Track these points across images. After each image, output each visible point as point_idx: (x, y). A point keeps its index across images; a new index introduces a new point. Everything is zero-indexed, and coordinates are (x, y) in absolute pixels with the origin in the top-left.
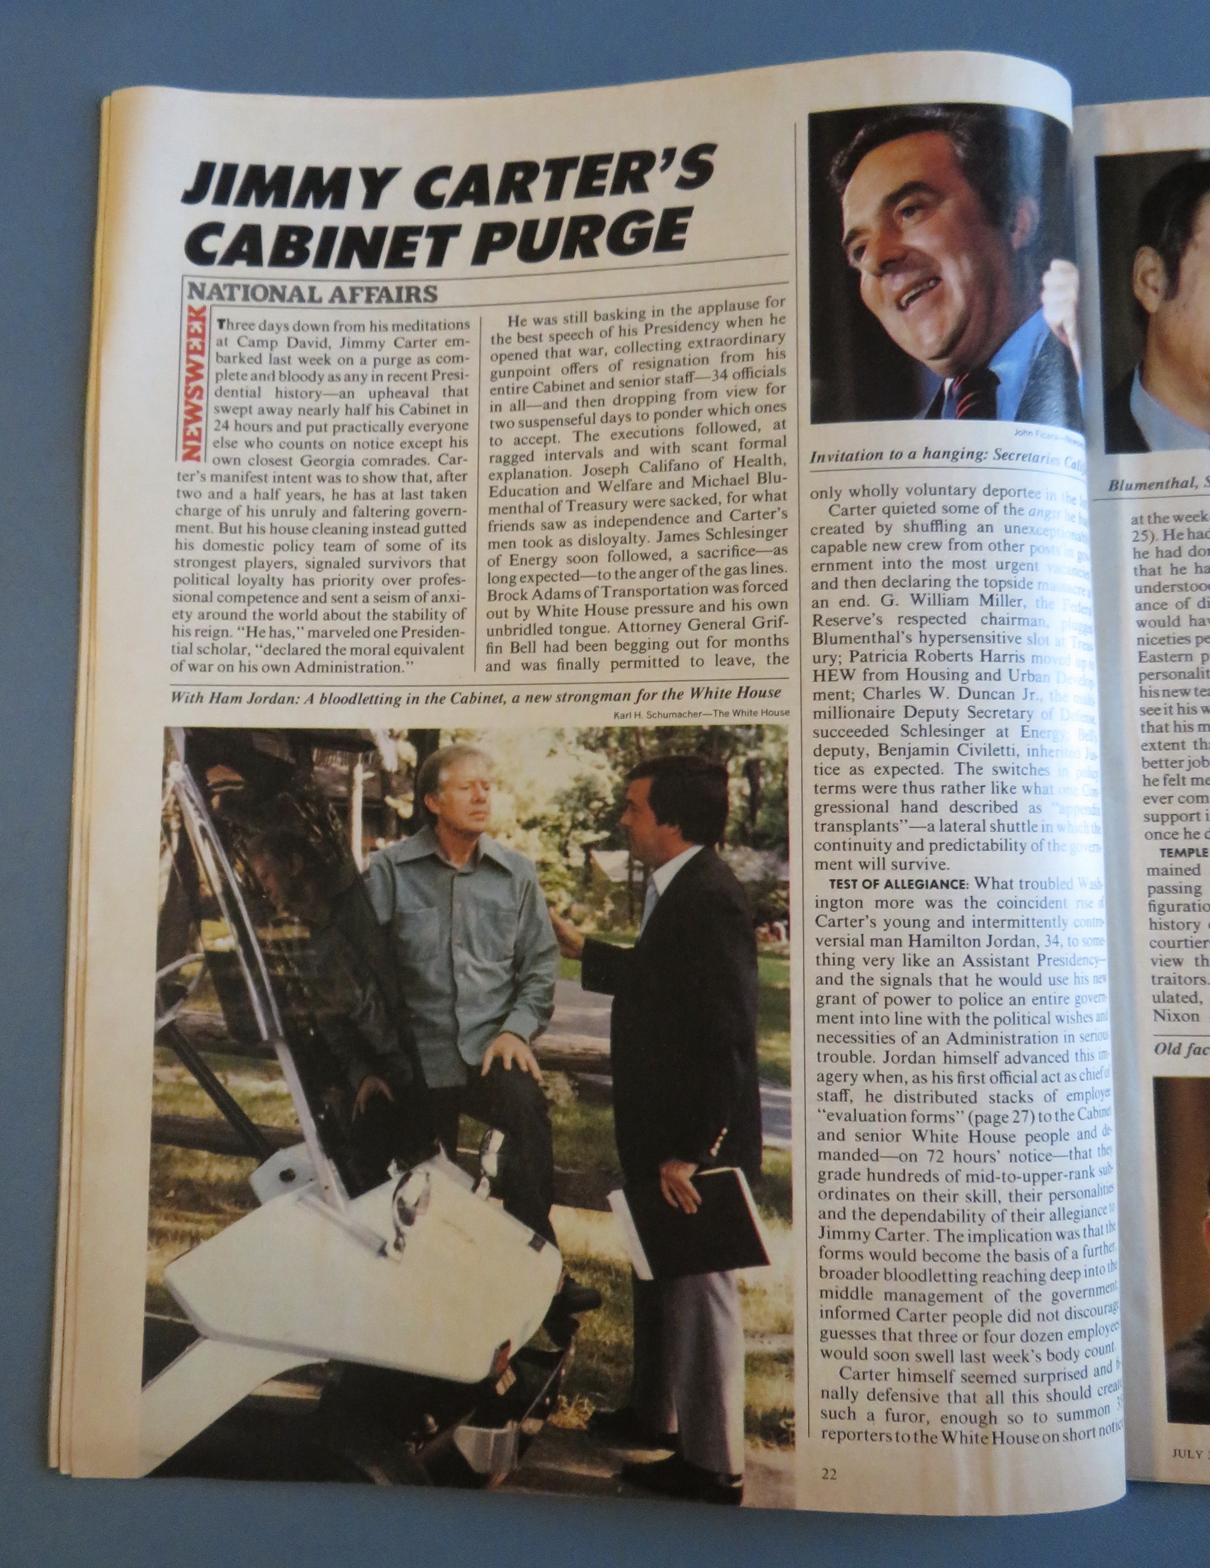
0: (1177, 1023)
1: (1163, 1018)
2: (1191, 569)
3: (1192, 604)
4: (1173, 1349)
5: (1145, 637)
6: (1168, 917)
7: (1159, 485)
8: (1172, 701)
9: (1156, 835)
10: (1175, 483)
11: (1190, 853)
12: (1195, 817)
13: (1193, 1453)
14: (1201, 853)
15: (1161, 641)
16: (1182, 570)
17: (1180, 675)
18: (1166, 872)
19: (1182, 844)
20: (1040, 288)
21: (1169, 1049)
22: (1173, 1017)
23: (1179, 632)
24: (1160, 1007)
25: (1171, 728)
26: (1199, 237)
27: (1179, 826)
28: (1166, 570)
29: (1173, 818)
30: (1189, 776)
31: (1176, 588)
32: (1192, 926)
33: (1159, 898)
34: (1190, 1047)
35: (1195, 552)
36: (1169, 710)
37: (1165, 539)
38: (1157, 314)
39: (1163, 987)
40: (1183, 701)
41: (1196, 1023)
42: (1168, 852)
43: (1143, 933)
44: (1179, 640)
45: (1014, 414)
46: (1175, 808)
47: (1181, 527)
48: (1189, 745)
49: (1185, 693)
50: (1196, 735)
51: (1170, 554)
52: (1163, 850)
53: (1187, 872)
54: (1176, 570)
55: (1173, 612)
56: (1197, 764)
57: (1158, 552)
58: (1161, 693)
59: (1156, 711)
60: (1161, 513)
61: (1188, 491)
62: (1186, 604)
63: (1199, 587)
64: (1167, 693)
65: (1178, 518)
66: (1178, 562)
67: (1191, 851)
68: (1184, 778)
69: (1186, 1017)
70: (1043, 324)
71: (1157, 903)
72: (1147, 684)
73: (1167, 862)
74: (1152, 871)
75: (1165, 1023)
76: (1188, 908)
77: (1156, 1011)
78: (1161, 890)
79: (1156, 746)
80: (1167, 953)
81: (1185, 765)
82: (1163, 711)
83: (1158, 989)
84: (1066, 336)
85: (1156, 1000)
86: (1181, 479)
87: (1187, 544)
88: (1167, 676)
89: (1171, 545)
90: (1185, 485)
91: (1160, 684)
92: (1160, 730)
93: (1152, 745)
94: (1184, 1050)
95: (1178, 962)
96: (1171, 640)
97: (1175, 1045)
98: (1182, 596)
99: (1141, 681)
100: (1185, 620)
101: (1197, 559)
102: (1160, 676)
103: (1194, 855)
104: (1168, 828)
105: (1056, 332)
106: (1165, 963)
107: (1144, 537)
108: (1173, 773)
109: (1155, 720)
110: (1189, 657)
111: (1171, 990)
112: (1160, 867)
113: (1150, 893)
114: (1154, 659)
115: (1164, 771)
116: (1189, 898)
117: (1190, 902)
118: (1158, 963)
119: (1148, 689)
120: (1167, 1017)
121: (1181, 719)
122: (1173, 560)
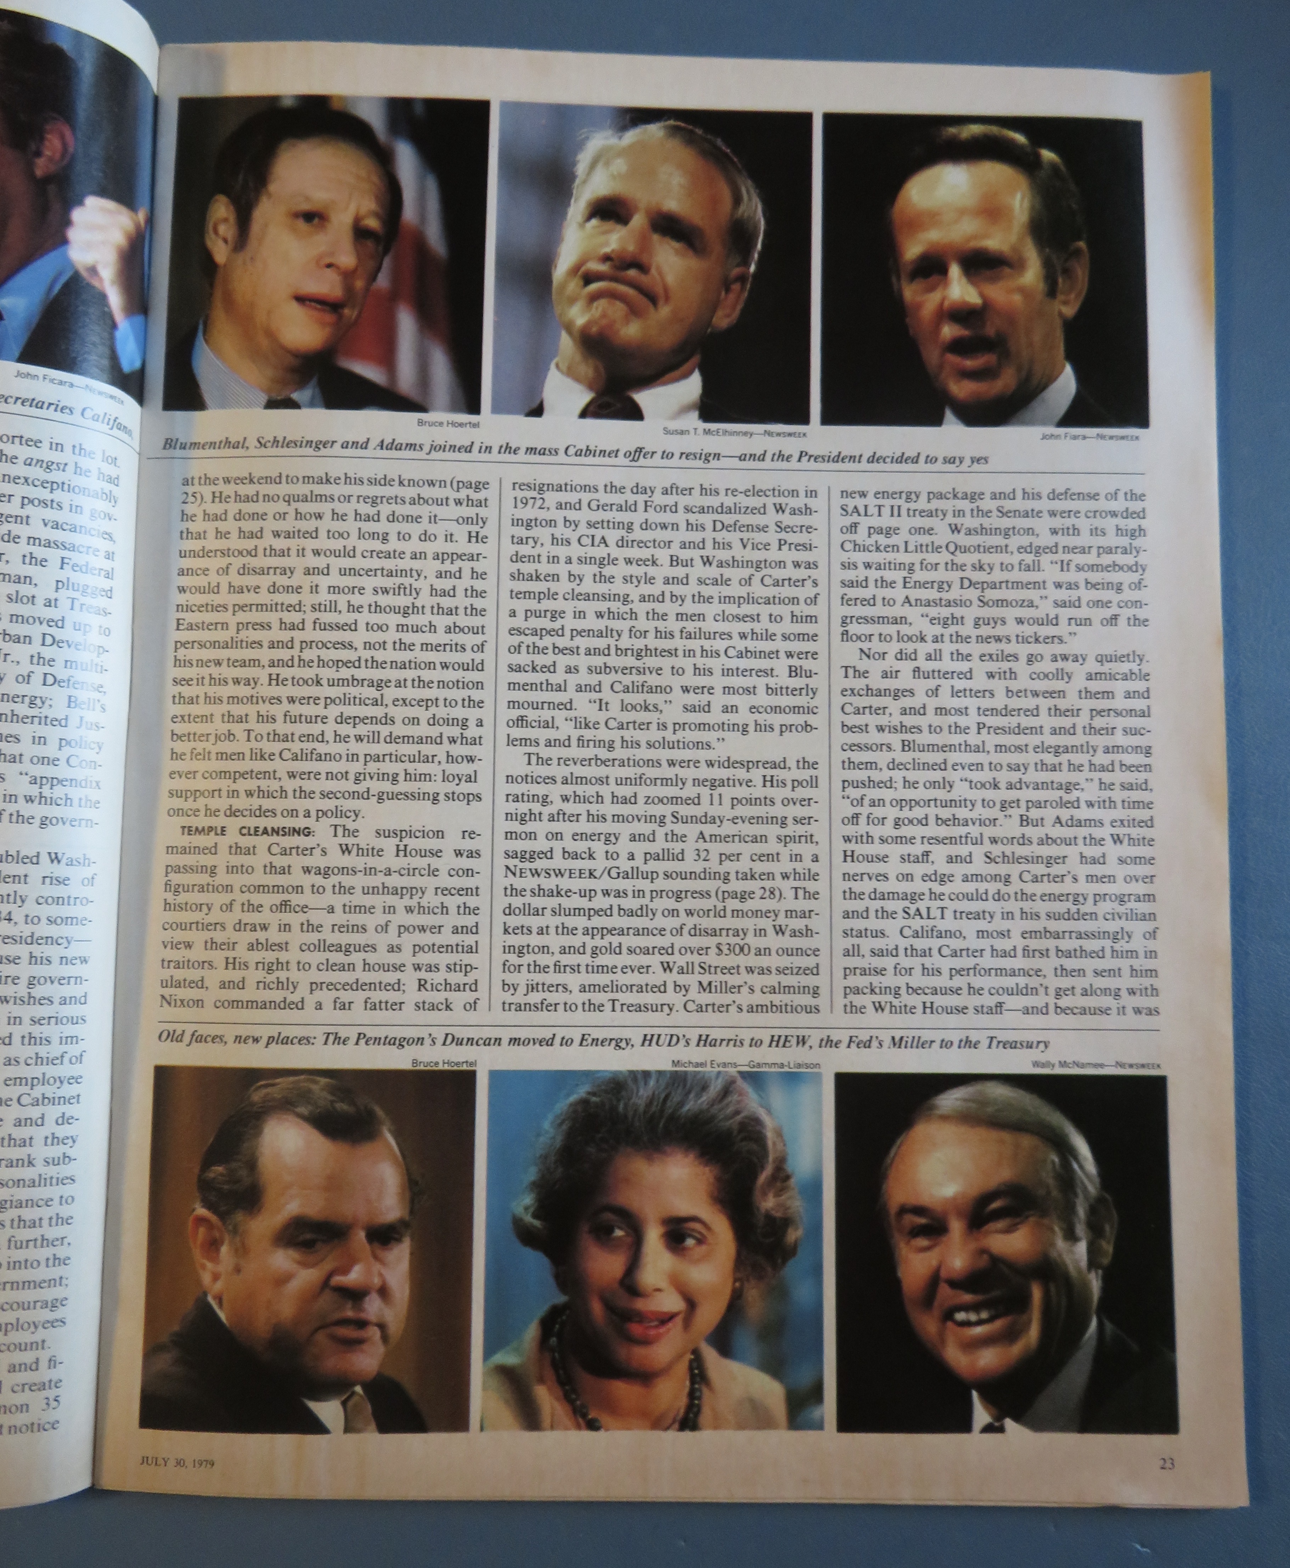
0: (182, 1009)
1: (169, 1004)
2: (235, 534)
3: (233, 570)
4: (151, 1351)
5: (185, 603)
6: (182, 898)
7: (213, 445)
8: (205, 672)
9: (178, 812)
10: (228, 443)
11: (209, 831)
12: (216, 793)
13: (161, 1461)
14: (219, 832)
15: (200, 608)
16: (226, 535)
17: (214, 644)
18: (184, 851)
19: (202, 821)
20: (67, 222)
21: (173, 1037)
22: (179, 1003)
23: (217, 599)
24: (167, 992)
25: (201, 700)
26: (273, 187)
27: (201, 802)
28: (211, 534)
29: (196, 794)
30: (214, 750)
31: (218, 553)
32: (205, 908)
33: (176, 878)
34: (193, 1035)
35: (240, 516)
36: (200, 681)
37: (213, 502)
38: (225, 265)
39: (172, 971)
40: (215, 671)
41: (200, 1009)
42: (188, 830)
43: (157, 915)
44: (216, 608)
45: (17, 354)
46: (200, 784)
47: (229, 490)
48: (217, 718)
49: (218, 663)
50: (224, 708)
51: (217, 518)
52: (183, 827)
53: (202, 850)
54: (221, 535)
55: (213, 578)
56: (223, 738)
57: (205, 514)
58: (195, 663)
59: (188, 682)
60: (212, 475)
61: (240, 452)
62: (226, 570)
63: (240, 553)
64: (201, 663)
65: (227, 481)
66: (223, 526)
67: (211, 829)
68: (209, 753)
69: (191, 1003)
70: (68, 262)
71: (173, 884)
72: (182, 652)
73: (186, 840)
74: (170, 850)
75: (172, 1010)
76: (202, 889)
77: (163, 997)
78: (178, 870)
79: (186, 718)
80: (180, 936)
81: (212, 738)
82: (195, 682)
83: (166, 974)
84: (101, 280)
85: (164, 984)
86: (233, 440)
87: (233, 508)
88: (202, 645)
89: (217, 508)
90: (236, 446)
91: (195, 654)
92: (192, 701)
93: (182, 717)
94: (187, 1038)
95: (189, 946)
96: (210, 608)
97: (179, 1032)
98: (223, 562)
99: (176, 649)
100: (224, 588)
101: (242, 524)
102: (196, 645)
103: (212, 833)
104: (190, 804)
105: (84, 273)
106: (175, 946)
107: (193, 499)
108: (200, 746)
109: (187, 691)
110: (225, 626)
111: (179, 974)
112: (179, 845)
113: (167, 873)
114: (191, 627)
115: (192, 744)
116: (204, 879)
117: (204, 883)
118: (169, 946)
119: (182, 658)
120: (173, 1004)
121: (212, 691)
122: (218, 524)
